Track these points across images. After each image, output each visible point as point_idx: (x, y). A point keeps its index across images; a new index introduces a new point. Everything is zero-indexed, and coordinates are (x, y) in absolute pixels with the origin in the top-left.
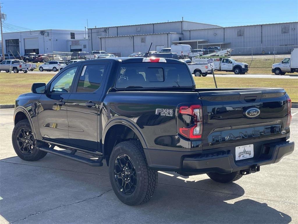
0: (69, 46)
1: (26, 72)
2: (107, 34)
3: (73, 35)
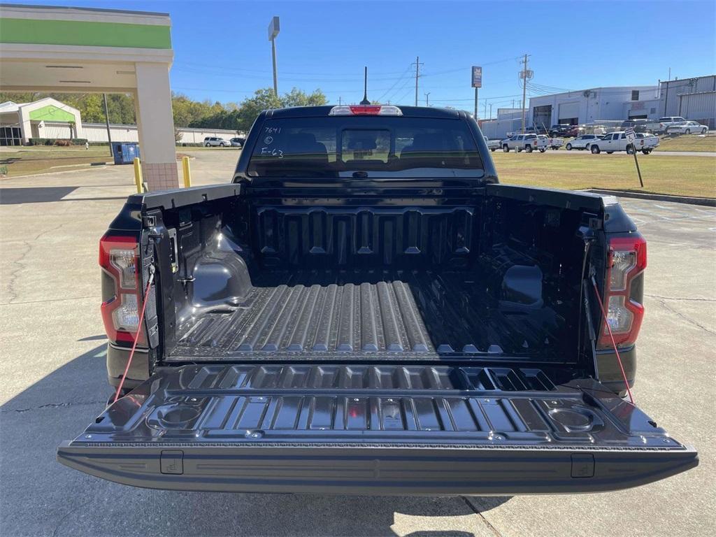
0: (627, 111)
1: (543, 151)
2: (694, 89)
3: (635, 94)
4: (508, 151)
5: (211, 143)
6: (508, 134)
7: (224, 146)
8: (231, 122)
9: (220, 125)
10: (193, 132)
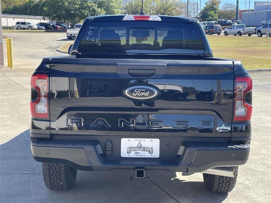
4: (261, 36)
5: (21, 27)
6: (263, 22)
7: (32, 29)
8: (37, 10)
9: (28, 12)
10: (7, 17)
